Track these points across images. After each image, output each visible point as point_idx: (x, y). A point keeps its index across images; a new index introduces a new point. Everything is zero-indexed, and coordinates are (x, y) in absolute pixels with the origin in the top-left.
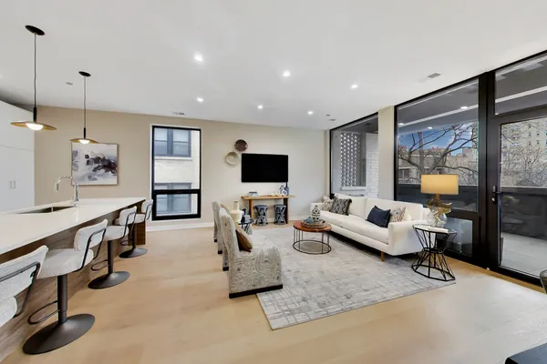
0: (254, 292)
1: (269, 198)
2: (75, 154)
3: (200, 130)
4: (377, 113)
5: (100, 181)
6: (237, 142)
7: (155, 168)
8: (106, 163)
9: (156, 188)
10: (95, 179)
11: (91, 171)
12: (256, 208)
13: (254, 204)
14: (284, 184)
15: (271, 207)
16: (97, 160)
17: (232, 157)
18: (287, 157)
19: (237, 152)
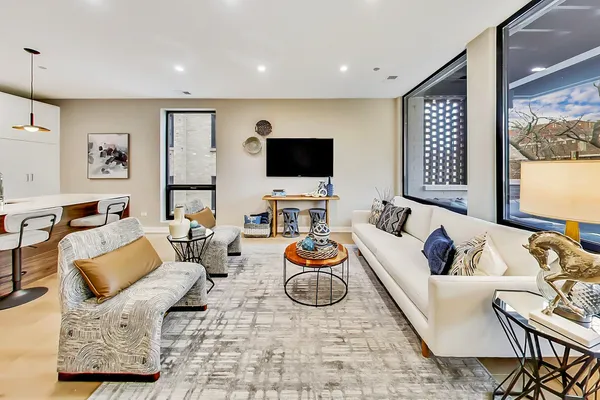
1: (302, 200)
2: (90, 146)
3: (215, 112)
5: (113, 174)
6: (258, 124)
8: (117, 155)
9: (170, 183)
10: (108, 172)
11: (104, 164)
12: (283, 211)
13: (280, 207)
15: (305, 212)
16: (109, 152)
17: (252, 145)
18: (331, 141)
19: (259, 137)
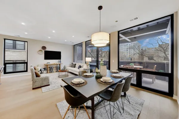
0: (41, 87)
1: (54, 64)
3: (27, 42)
4: (82, 43)
6: (42, 47)
7: (6, 54)
9: (6, 62)
12: (50, 67)
14: (59, 60)
15: (55, 67)
17: (40, 52)
18: (60, 52)
19: (42, 50)
